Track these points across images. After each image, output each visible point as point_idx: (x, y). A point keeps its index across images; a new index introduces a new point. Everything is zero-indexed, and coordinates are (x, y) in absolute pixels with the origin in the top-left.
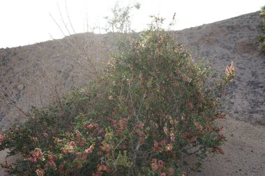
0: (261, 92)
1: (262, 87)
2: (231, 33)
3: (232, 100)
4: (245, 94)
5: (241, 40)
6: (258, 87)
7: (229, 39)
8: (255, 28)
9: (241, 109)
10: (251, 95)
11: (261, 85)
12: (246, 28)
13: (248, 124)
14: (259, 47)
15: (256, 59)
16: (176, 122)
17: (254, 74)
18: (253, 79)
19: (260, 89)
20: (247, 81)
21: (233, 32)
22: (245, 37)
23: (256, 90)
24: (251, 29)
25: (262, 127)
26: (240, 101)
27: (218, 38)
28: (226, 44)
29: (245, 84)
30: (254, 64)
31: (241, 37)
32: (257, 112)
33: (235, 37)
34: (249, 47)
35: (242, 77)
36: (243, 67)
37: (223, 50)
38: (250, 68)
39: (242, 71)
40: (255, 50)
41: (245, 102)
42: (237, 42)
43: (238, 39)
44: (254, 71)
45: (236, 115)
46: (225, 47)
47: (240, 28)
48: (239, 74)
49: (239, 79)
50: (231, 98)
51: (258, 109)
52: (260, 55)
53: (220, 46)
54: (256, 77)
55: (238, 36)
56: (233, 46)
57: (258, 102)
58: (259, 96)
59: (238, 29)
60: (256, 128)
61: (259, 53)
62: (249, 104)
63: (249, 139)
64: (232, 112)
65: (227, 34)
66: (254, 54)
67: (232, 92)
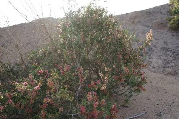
0: (171, 54)
1: (171, 51)
2: (149, 17)
3: (151, 60)
4: (160, 56)
5: (156, 21)
6: (168, 51)
7: (148, 20)
8: (165, 13)
9: (157, 66)
10: (164, 56)
11: (170, 50)
12: (159, 13)
13: (162, 75)
14: (169, 25)
15: (167, 33)
16: (110, 69)
17: (165, 43)
18: (164, 46)
19: (170, 52)
20: (161, 47)
21: (150, 16)
22: (159, 18)
23: (167, 53)
24: (162, 14)
25: (172, 76)
26: (156, 61)
27: (140, 20)
28: (146, 24)
29: (159, 49)
30: (165, 36)
31: (156, 19)
32: (168, 67)
33: (151, 19)
34: (162, 25)
35: (157, 45)
36: (158, 38)
37: (144, 27)
38: (162, 39)
39: (157, 41)
40: (166, 27)
41: (160, 61)
42: (153, 22)
43: (154, 20)
44: (165, 40)
45: (153, 69)
46: (145, 26)
47: (155, 13)
48: (155, 43)
49: (155, 46)
50: (150, 58)
51: (169, 65)
52: (169, 30)
53: (142, 25)
54: (167, 44)
55: (154, 18)
56: (150, 25)
57: (169, 61)
58: (169, 57)
59: (154, 14)
60: (168, 77)
61: (168, 29)
62: (162, 62)
63: (163, 84)
64: (151, 68)
65: (146, 17)
66: (165, 30)
67: (150, 55)
